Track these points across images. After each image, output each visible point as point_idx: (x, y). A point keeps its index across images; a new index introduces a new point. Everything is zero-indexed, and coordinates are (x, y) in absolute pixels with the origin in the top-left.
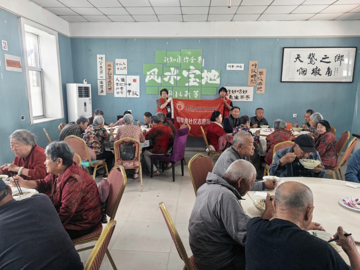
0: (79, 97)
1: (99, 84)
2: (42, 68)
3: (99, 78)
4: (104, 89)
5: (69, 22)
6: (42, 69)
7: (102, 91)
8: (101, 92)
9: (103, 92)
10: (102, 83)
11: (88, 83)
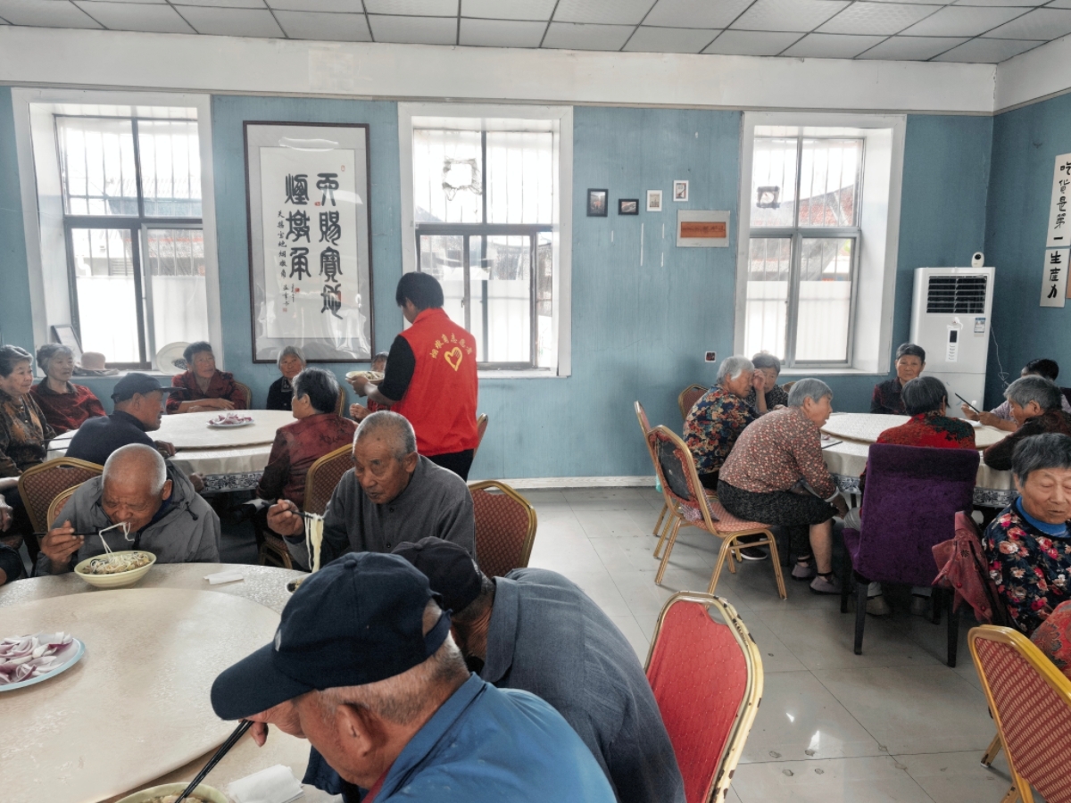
0: (929, 311)
1: (1048, 266)
2: (863, 228)
3: (1050, 242)
4: (1061, 286)
5: (997, 64)
6: (860, 231)
7: (1054, 292)
8: (1049, 296)
9: (1054, 296)
10: (1056, 259)
11: (986, 264)
